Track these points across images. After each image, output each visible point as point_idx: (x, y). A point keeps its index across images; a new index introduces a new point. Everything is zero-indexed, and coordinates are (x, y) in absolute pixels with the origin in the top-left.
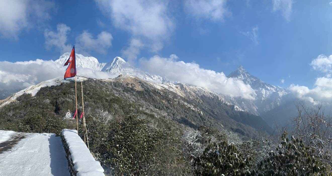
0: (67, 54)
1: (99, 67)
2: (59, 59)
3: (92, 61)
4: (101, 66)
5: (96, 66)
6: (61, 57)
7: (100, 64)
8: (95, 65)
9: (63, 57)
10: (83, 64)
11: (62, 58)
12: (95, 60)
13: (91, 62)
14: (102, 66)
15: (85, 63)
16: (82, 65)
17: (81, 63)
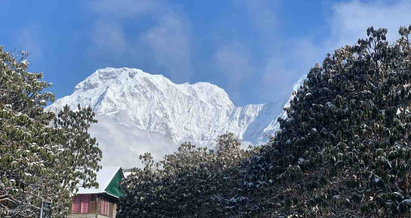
0: (107, 74)
1: (236, 123)
2: (74, 94)
3: (203, 100)
4: (242, 117)
5: (223, 117)
6: (81, 84)
7: (239, 109)
8: (218, 115)
9: (91, 87)
10: (169, 112)
11: (85, 90)
12: (217, 96)
13: (201, 102)
14: (249, 118)
15: (179, 108)
16: (166, 116)
17: (162, 109)
